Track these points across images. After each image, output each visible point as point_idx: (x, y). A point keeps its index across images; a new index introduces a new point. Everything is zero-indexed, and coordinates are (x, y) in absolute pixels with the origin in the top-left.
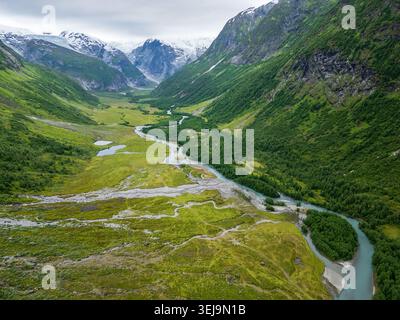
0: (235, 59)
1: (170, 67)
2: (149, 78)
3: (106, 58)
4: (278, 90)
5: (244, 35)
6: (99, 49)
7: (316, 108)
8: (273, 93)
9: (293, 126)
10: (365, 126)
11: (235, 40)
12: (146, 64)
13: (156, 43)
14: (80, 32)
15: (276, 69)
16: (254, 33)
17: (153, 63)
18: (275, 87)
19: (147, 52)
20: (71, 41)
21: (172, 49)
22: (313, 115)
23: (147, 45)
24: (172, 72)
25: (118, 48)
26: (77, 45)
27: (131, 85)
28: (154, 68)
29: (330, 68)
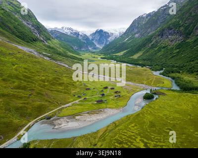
0: (137, 35)
1: (107, 41)
2: (97, 46)
3: (80, 38)
4: (152, 43)
5: (141, 26)
6: (77, 34)
7: (164, 47)
8: (150, 45)
9: (156, 54)
10: (178, 50)
11: (137, 28)
12: (96, 40)
13: (101, 31)
14: (70, 27)
15: (152, 36)
16: (145, 24)
17: (99, 39)
18: (151, 43)
19: (97, 35)
20: (66, 31)
21: (108, 33)
22: (163, 50)
23: (97, 32)
24: (108, 43)
25: (84, 33)
26: (68, 32)
27: (90, 49)
28: (100, 42)
29: (170, 34)
